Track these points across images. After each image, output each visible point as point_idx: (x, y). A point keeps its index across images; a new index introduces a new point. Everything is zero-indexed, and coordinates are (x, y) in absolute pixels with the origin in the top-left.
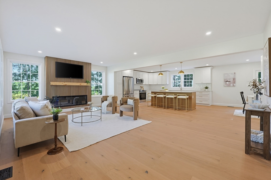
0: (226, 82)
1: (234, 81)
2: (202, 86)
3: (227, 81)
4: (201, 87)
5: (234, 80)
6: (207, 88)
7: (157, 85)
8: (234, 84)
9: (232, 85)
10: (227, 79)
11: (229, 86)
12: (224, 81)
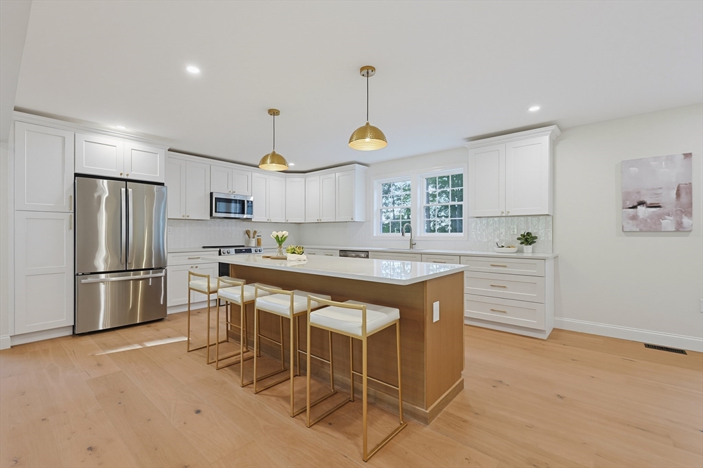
0: (634, 207)
1: (684, 198)
2: (503, 230)
3: (642, 203)
4: (499, 237)
5: (683, 195)
6: (528, 239)
7: (319, 223)
8: (686, 220)
9: (668, 223)
10: (638, 193)
11: (653, 228)
12: (624, 202)
